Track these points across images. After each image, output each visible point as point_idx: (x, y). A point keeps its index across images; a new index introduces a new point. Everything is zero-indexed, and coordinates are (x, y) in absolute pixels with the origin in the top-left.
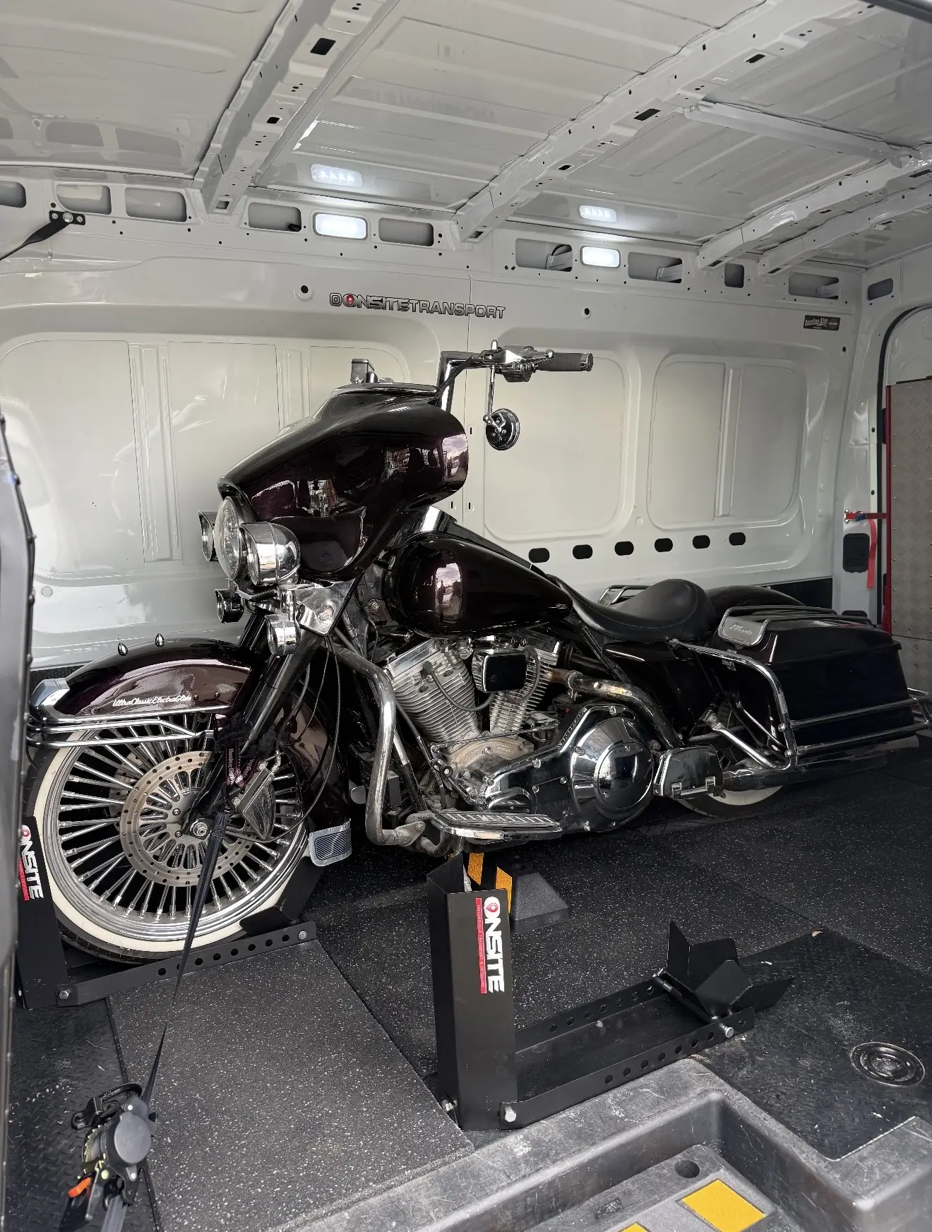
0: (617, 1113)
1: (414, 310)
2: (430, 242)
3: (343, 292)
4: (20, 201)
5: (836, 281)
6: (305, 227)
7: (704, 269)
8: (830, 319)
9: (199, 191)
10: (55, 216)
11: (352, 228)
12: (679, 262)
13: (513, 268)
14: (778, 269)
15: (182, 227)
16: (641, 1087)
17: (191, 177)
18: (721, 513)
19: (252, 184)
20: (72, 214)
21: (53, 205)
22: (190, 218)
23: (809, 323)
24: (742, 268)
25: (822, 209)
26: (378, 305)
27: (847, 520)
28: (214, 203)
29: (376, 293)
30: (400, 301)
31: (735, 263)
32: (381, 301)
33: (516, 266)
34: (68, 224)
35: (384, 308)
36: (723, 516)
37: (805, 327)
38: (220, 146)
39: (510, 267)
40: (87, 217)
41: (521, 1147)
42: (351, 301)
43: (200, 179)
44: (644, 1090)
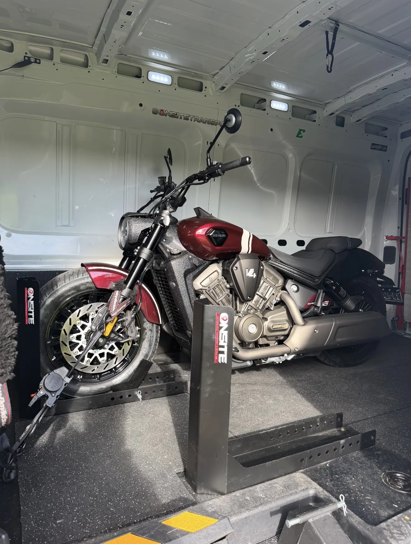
0: (261, 495)
1: (191, 120)
2: (201, 90)
3: (159, 108)
4: (11, 49)
5: (386, 129)
6: (143, 77)
7: (327, 116)
8: (383, 146)
9: (95, 54)
10: (26, 58)
11: (165, 80)
12: (315, 112)
13: (239, 106)
14: (360, 120)
15: (86, 70)
16: (274, 484)
17: (91, 47)
18: (328, 232)
19: (120, 53)
20: (35, 58)
21: (26, 53)
22: (90, 66)
23: (374, 147)
24: (344, 118)
25: (383, 88)
26: (174, 116)
27: (386, 240)
28: (101, 60)
29: (174, 110)
30: (185, 115)
31: (341, 115)
32: (176, 114)
33: (240, 105)
34: (32, 62)
35: (178, 118)
36: (329, 233)
37: (371, 148)
38: (105, 29)
39: (237, 106)
40: (41, 60)
41: (210, 508)
42: (162, 113)
43: (95, 48)
44: (276, 485)
